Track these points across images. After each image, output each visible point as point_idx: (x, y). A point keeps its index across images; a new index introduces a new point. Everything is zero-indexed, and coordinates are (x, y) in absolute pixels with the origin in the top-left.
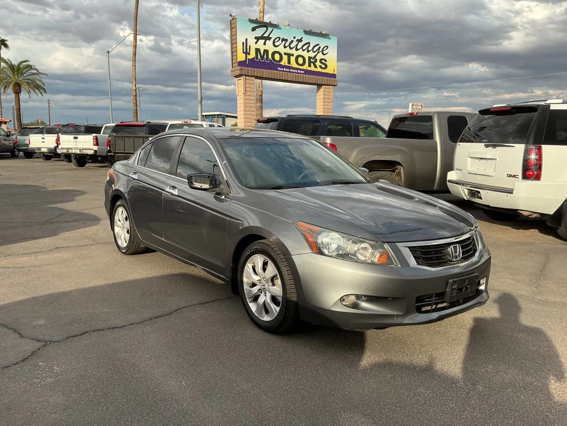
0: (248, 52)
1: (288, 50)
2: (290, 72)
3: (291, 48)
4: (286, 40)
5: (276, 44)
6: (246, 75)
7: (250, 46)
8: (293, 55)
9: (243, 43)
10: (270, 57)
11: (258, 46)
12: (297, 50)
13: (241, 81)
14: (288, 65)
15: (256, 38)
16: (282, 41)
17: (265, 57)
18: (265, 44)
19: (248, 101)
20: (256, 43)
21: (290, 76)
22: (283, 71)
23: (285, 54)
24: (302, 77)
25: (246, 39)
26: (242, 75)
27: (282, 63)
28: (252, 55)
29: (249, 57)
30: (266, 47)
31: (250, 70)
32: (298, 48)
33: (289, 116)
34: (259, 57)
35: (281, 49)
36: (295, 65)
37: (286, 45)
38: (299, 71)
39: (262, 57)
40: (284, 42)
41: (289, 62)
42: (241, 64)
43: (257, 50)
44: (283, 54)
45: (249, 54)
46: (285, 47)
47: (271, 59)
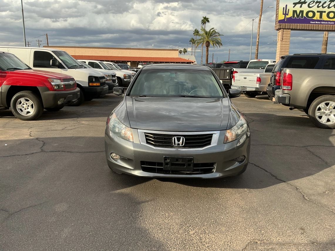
0: (287, 13)
1: (321, 9)
2: (321, 24)
3: (323, 7)
4: (320, 2)
5: (310, 6)
6: (283, 29)
7: (289, 9)
8: (325, 12)
9: (284, 8)
10: (304, 15)
11: (295, 9)
12: (329, 7)
13: (280, 33)
14: (319, 19)
15: (294, 4)
16: (316, 3)
17: (301, 15)
18: (301, 7)
19: (284, 46)
20: (294, 7)
21: (320, 27)
22: (315, 24)
23: (318, 12)
24: (331, 26)
25: (286, 5)
26: (281, 29)
27: (315, 18)
28: (290, 15)
29: (287, 17)
30: (301, 9)
31: (287, 25)
32: (330, 6)
33: (295, 54)
34: (295, 16)
35: (315, 9)
36: (326, 19)
37: (319, 6)
38: (329, 23)
39: (298, 16)
40: (318, 4)
41: (321, 17)
42: (280, 21)
43: (295, 12)
44: (316, 12)
45: (287, 15)
46: (318, 7)
47: (305, 16)
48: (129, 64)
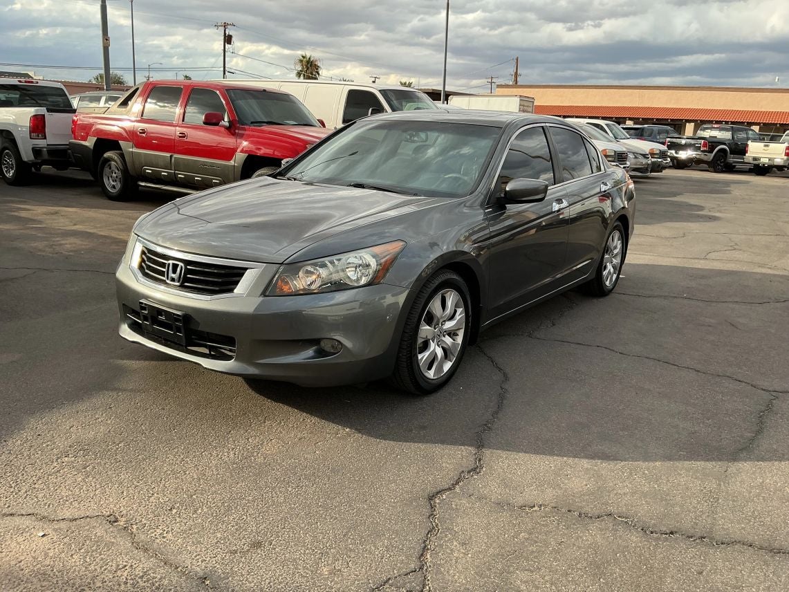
48: (756, 128)
